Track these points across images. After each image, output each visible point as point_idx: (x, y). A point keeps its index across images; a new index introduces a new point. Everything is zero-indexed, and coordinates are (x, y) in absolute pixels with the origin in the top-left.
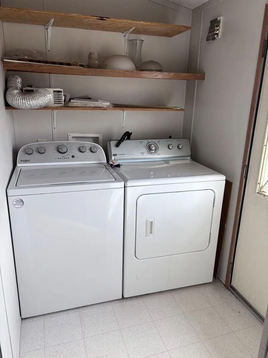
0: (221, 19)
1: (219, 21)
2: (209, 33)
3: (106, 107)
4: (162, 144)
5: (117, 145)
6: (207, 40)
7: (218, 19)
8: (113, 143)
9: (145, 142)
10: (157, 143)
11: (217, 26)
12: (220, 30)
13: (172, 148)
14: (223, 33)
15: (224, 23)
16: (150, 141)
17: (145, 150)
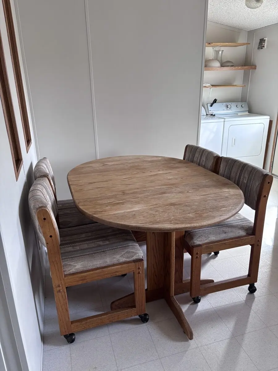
0: (266, 39)
1: (265, 40)
2: (259, 45)
3: (208, 86)
4: (233, 105)
5: (211, 106)
6: (258, 49)
7: (265, 39)
8: (209, 105)
9: (225, 104)
10: (231, 104)
11: (264, 43)
12: (266, 44)
13: (239, 106)
14: (267, 46)
15: (268, 41)
16: (227, 103)
17: (225, 108)
